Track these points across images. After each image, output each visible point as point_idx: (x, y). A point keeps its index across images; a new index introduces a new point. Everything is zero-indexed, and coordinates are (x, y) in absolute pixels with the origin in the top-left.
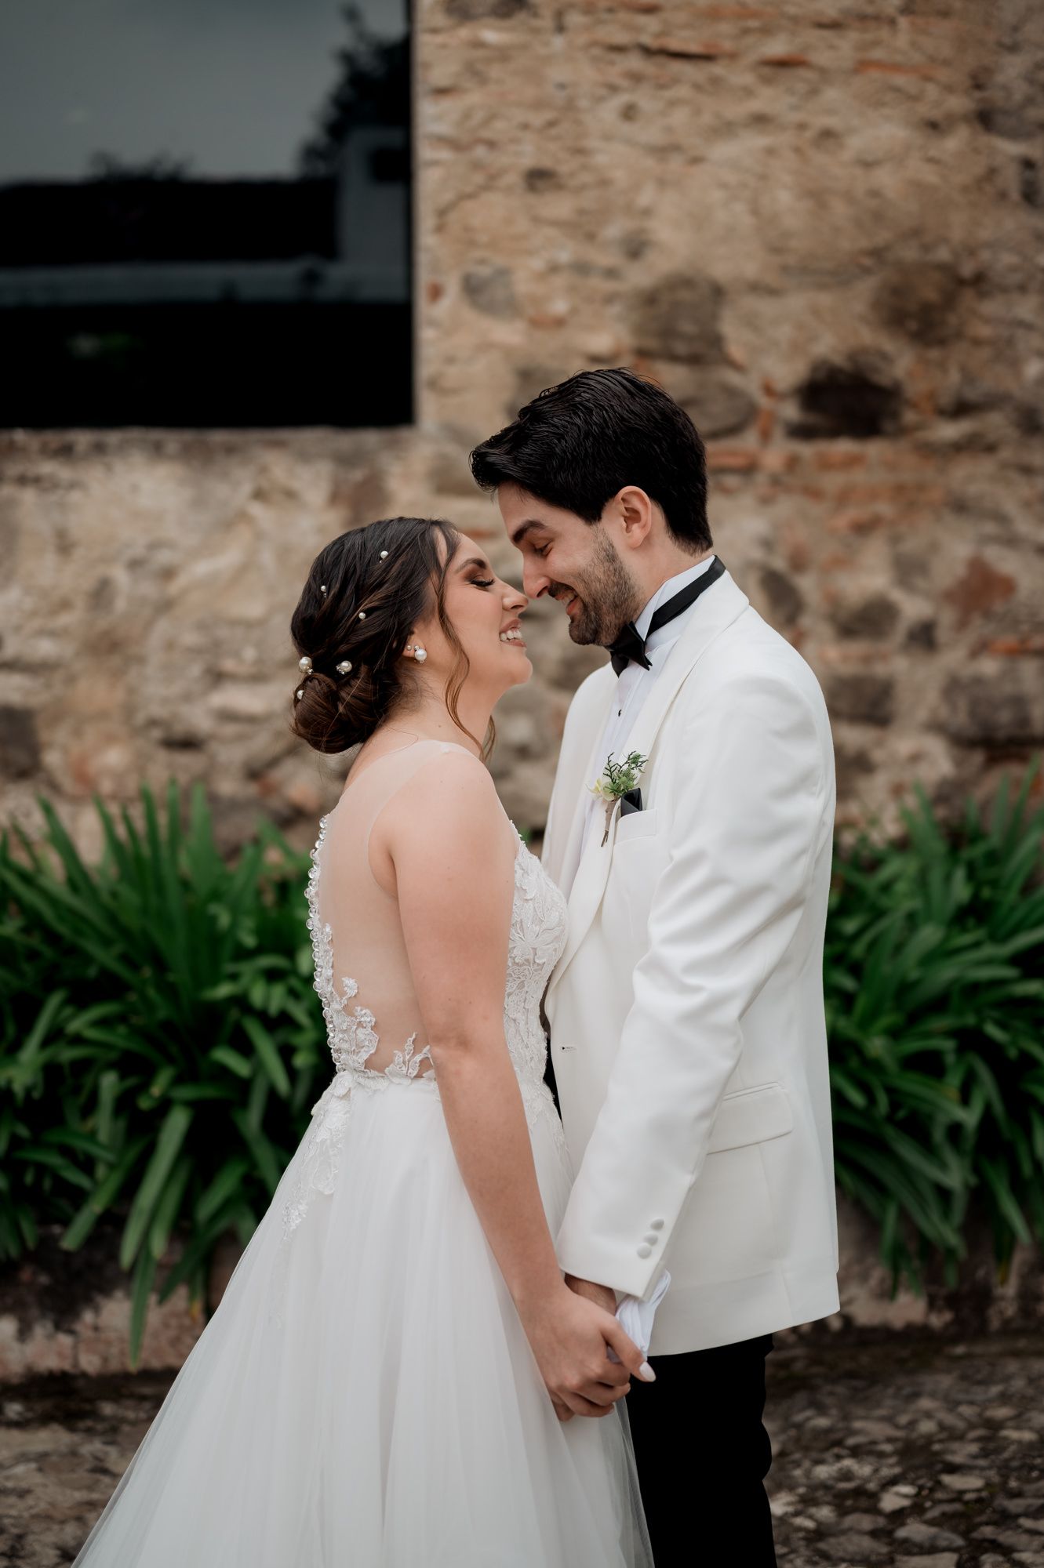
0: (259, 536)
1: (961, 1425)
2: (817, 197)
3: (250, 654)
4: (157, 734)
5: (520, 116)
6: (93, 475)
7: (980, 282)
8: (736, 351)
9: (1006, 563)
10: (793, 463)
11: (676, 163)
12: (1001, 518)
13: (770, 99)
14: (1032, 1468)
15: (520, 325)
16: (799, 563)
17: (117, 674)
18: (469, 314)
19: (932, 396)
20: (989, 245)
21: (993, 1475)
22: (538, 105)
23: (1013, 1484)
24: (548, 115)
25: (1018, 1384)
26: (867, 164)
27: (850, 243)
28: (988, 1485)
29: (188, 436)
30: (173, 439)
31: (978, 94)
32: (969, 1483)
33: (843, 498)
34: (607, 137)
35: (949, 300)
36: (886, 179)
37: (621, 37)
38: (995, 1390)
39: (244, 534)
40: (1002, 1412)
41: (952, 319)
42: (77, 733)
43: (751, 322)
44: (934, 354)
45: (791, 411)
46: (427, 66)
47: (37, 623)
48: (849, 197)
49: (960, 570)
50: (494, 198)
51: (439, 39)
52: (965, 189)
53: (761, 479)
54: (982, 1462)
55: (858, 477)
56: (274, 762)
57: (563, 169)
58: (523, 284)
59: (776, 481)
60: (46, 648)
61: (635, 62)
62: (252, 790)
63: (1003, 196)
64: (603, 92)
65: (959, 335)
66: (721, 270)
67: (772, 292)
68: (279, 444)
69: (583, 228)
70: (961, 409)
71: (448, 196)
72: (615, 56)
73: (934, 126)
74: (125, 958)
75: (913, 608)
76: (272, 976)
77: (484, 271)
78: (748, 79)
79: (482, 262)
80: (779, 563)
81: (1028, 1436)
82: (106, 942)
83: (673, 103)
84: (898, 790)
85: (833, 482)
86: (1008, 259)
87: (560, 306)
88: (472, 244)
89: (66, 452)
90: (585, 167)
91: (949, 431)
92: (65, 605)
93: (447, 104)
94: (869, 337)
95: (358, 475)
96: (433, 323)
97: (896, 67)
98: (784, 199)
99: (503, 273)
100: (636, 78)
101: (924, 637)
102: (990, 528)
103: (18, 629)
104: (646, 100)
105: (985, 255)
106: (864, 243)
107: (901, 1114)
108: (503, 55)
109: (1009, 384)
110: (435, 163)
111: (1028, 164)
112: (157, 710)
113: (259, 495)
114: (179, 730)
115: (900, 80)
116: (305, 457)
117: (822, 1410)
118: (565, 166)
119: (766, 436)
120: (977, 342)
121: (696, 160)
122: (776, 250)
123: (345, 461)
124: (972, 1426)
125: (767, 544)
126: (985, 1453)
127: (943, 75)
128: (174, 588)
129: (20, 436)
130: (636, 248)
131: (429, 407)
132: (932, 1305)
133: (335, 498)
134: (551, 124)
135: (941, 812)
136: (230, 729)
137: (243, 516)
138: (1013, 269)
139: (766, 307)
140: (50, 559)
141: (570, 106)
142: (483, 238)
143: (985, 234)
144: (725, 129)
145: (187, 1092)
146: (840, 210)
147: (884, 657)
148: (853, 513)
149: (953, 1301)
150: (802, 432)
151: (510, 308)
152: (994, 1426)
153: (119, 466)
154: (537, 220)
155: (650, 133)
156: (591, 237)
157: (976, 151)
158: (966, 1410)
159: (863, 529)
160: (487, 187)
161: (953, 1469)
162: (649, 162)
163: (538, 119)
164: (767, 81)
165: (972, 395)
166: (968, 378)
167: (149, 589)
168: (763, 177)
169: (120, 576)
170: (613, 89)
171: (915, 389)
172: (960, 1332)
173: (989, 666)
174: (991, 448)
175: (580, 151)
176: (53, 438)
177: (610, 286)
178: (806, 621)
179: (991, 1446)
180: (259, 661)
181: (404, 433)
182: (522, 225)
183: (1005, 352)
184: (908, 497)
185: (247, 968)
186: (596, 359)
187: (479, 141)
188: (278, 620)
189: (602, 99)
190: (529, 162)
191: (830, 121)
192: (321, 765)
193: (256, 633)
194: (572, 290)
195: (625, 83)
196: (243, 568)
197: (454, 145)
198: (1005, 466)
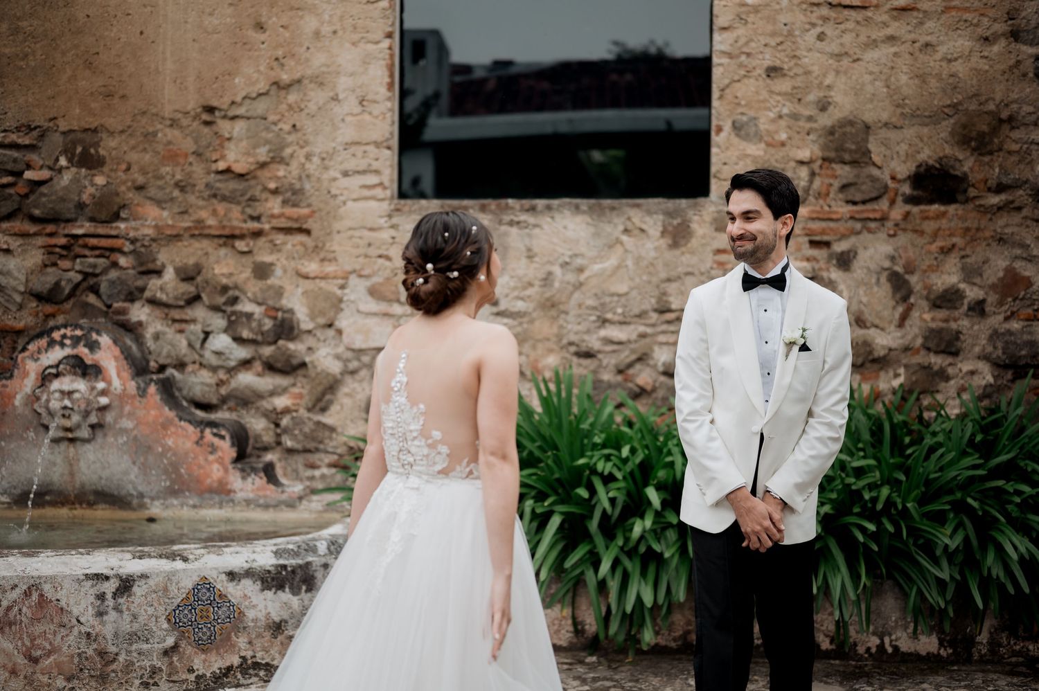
0: (626, 251)
2: (922, 78)
3: (620, 310)
4: (573, 349)
5: (764, 40)
6: (545, 221)
7: (1012, 121)
8: (876, 158)
9: (1027, 270)
10: (907, 215)
11: (846, 62)
12: (1025, 247)
13: (895, 28)
15: (763, 145)
16: (910, 269)
17: (555, 319)
18: (735, 140)
19: (986, 181)
20: (1015, 101)
22: (773, 34)
24: (779, 40)
26: (950, 61)
27: (939, 101)
29: (592, 201)
30: (584, 203)
31: (1011, 23)
33: (935, 235)
34: (809, 50)
35: (995, 131)
36: (959, 67)
39: (619, 250)
41: (996, 140)
42: (534, 347)
43: (885, 144)
44: (986, 159)
45: (906, 189)
46: (717, 16)
47: (516, 293)
48: (939, 77)
49: (1001, 274)
50: (751, 83)
51: (723, 3)
52: (1004, 72)
53: (889, 224)
55: (944, 223)
56: (630, 365)
57: (786, 67)
58: (763, 125)
59: (897, 225)
60: (520, 306)
61: (825, 11)
62: (619, 378)
63: (1025, 75)
64: (807, 27)
65: (1000, 150)
66: (869, 117)
67: (895, 127)
68: (638, 206)
69: (796, 96)
70: (1000, 188)
71: (726, 81)
72: (815, 8)
73: (987, 40)
74: (540, 448)
75: (972, 293)
76: (608, 458)
77: (745, 118)
78: (885, 17)
79: (742, 114)
80: (899, 269)
82: (533, 441)
83: (845, 31)
84: (962, 390)
85: (929, 226)
86: (1027, 109)
87: (783, 136)
88: (739, 104)
89: (533, 209)
90: (796, 65)
91: (995, 200)
92: (530, 285)
93: (726, 35)
94: (950, 150)
95: (677, 221)
96: (719, 144)
97: (966, 9)
98: (904, 79)
99: (754, 119)
100: (825, 19)
101: (978, 309)
102: (1018, 252)
103: (507, 296)
104: (829, 30)
105: (1015, 106)
106: (947, 101)
107: (921, 541)
108: (755, 9)
109: (1027, 174)
110: (720, 65)
112: (573, 338)
113: (626, 231)
114: (584, 348)
115: (967, 16)
116: (649, 213)
117: (870, 684)
118: (787, 65)
119: (893, 202)
120: (1010, 153)
121: (855, 61)
122: (899, 106)
123: (669, 214)
125: (892, 259)
127: (991, 13)
128: (582, 277)
129: (510, 201)
130: (824, 106)
132: (941, 644)
133: (664, 233)
134: (780, 44)
135: (986, 403)
136: (609, 348)
137: (618, 241)
138: (1031, 114)
139: (893, 135)
140: (524, 261)
141: (790, 34)
142: (743, 103)
143: (1014, 96)
144: (873, 44)
146: (933, 83)
147: (955, 320)
148: (940, 243)
149: (952, 644)
150: (911, 200)
151: (758, 137)
153: (558, 216)
154: (771, 92)
155: (834, 47)
156: (800, 100)
157: (1010, 52)
159: (946, 251)
160: (745, 76)
162: (831, 61)
163: (773, 42)
164: (895, 19)
165: (1004, 180)
166: (1004, 171)
167: (571, 277)
168: (893, 68)
169: (557, 270)
170: (814, 25)
171: (974, 177)
172: (957, 659)
173: (1015, 325)
174: (1019, 209)
175: (795, 56)
176: (527, 203)
177: (808, 125)
178: (912, 300)
180: (623, 314)
181: (701, 200)
182: (764, 94)
183: (1025, 157)
184: (972, 235)
185: (597, 454)
186: (802, 163)
187: (743, 53)
188: (634, 293)
189: (808, 30)
190: (768, 63)
191: (929, 38)
192: (655, 366)
193: (623, 300)
194: (789, 127)
195: (820, 22)
196: (618, 267)
197: (730, 55)
198: (1025, 218)
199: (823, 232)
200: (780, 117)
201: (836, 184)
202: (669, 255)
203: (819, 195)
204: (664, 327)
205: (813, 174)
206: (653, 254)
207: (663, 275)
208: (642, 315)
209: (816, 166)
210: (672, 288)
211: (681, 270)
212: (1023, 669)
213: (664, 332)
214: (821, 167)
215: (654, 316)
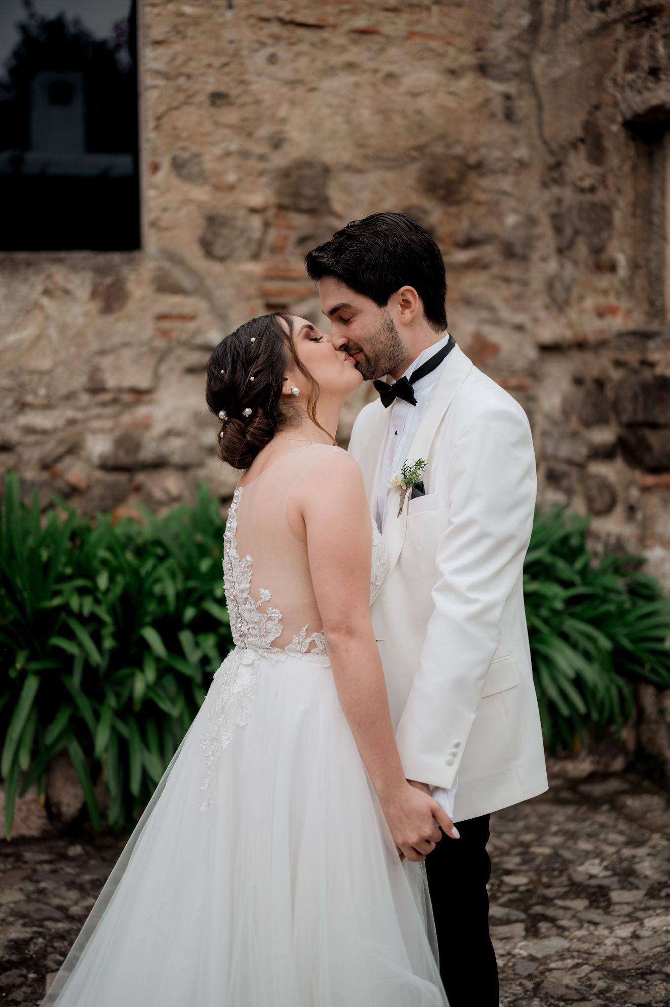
0: (47, 318)
1: (505, 846)
2: (385, 113)
3: (42, 391)
5: (206, 59)
7: (479, 167)
8: (337, 206)
9: (495, 335)
11: (300, 91)
12: (491, 308)
13: (356, 54)
14: (554, 870)
15: (207, 189)
18: (176, 182)
19: (452, 235)
20: (486, 145)
21: (532, 874)
22: (217, 53)
23: (545, 879)
24: (224, 60)
25: (533, 820)
26: (415, 95)
27: (405, 142)
28: (531, 881)
31: (479, 54)
32: (520, 880)
34: (259, 74)
35: (462, 178)
36: (425, 104)
37: (267, 13)
38: (521, 824)
39: (38, 316)
40: (528, 837)
41: (464, 189)
43: (346, 189)
44: (453, 210)
46: (149, 27)
48: (404, 114)
49: (468, 340)
50: (190, 109)
51: (156, 10)
52: (472, 111)
54: (524, 868)
56: (59, 459)
57: (233, 93)
58: (209, 163)
61: (275, 28)
62: (45, 476)
63: (493, 116)
64: (257, 46)
65: (467, 199)
66: (328, 157)
67: (359, 171)
68: (60, 261)
69: (245, 130)
70: (469, 243)
71: (163, 108)
72: (264, 24)
73: (453, 73)
76: (82, 592)
77: (185, 155)
78: (342, 40)
79: (184, 149)
81: (547, 851)
83: (299, 54)
86: (496, 153)
87: (231, 178)
88: (177, 137)
90: (245, 92)
91: (462, 257)
93: (161, 50)
94: (416, 199)
95: (109, 280)
96: (154, 186)
97: (431, 36)
98: (365, 114)
99: (197, 156)
100: (277, 38)
102: (485, 314)
104: (281, 51)
105: (483, 151)
106: (413, 142)
108: (195, 21)
109: (497, 229)
110: (154, 87)
111: (508, 97)
113: (47, 292)
115: (433, 44)
116: (75, 269)
118: (235, 92)
120: (478, 203)
121: (313, 90)
122: (361, 146)
123: (100, 271)
124: (513, 847)
126: (524, 862)
127: (458, 41)
130: (277, 142)
131: (151, 239)
133: (94, 295)
134: (225, 65)
136: (31, 439)
137: (37, 305)
138: (500, 159)
139: (355, 180)
141: (236, 54)
142: (184, 134)
143: (483, 138)
144: (330, 71)
145: (35, 666)
146: (398, 122)
151: (201, 178)
152: (526, 846)
154: (217, 124)
155: (286, 73)
156: (250, 135)
157: (478, 88)
158: (508, 837)
160: (185, 103)
161: (508, 872)
162: (285, 90)
163: (217, 62)
164: (355, 42)
165: (476, 234)
166: (474, 225)
168: (353, 101)
170: (263, 44)
171: (442, 230)
174: (485, 267)
175: (242, 82)
177: (261, 166)
179: (528, 857)
180: (48, 396)
181: (136, 255)
182: (208, 127)
183: (494, 209)
185: (67, 587)
186: (253, 211)
187: (181, 74)
188: (60, 370)
189: (256, 50)
190: (211, 88)
191: (393, 68)
192: (88, 460)
193: (46, 379)
194: (239, 167)
195: (270, 41)
196: (38, 338)
197: (166, 76)
198: (494, 277)
199: (281, 293)
200: (228, 154)
201: (293, 236)
202: (102, 322)
203: (276, 249)
204: (97, 411)
205: (267, 225)
206: (80, 321)
207: (95, 346)
208: (70, 397)
209: (271, 213)
210: (106, 362)
211: (116, 340)
212: (566, 794)
213: (98, 417)
214: (277, 216)
215: (85, 398)
